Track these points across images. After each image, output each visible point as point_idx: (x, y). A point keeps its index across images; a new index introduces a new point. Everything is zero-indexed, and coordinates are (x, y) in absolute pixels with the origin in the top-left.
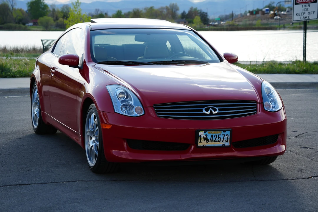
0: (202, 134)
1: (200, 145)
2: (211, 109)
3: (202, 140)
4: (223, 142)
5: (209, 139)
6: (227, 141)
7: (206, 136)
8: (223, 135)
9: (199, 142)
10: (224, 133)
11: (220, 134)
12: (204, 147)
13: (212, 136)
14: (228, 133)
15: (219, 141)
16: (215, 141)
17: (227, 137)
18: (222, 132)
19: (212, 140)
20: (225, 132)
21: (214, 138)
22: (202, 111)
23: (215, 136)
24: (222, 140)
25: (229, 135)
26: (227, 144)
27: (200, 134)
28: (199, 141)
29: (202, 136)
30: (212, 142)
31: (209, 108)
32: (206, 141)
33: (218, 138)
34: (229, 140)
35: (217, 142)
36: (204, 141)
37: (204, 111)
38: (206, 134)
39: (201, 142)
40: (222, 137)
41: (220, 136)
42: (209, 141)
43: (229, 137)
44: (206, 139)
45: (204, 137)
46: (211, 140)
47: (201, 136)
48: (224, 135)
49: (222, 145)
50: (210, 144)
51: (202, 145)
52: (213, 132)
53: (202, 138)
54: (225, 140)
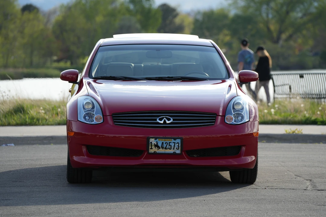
0: (153, 141)
1: (151, 151)
2: (165, 118)
3: (153, 147)
4: (174, 149)
5: (160, 146)
6: (178, 149)
7: (157, 143)
8: (173, 143)
9: (150, 149)
10: (174, 141)
11: (170, 142)
12: (155, 153)
13: (163, 143)
14: (179, 141)
15: (170, 148)
16: (165, 149)
17: (178, 145)
18: (173, 140)
19: (163, 148)
20: (176, 140)
21: (165, 145)
22: (156, 120)
23: (165, 144)
24: (173, 147)
25: (180, 143)
26: (178, 152)
27: (150, 141)
28: (150, 147)
29: (153, 143)
30: (163, 149)
31: (163, 118)
32: (157, 148)
33: (169, 146)
34: (180, 148)
35: (168, 150)
36: (155, 147)
37: (158, 121)
38: (157, 141)
39: (152, 149)
40: (173, 145)
41: (170, 144)
42: (159, 148)
43: (180, 145)
44: (157, 146)
45: (154, 144)
46: (161, 147)
47: (151, 142)
48: (175, 143)
49: (173, 152)
50: (161, 151)
51: (153, 152)
52: (163, 139)
53: (153, 144)
54: (175, 148)
